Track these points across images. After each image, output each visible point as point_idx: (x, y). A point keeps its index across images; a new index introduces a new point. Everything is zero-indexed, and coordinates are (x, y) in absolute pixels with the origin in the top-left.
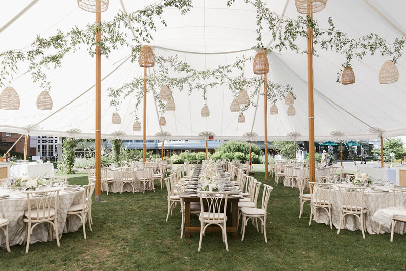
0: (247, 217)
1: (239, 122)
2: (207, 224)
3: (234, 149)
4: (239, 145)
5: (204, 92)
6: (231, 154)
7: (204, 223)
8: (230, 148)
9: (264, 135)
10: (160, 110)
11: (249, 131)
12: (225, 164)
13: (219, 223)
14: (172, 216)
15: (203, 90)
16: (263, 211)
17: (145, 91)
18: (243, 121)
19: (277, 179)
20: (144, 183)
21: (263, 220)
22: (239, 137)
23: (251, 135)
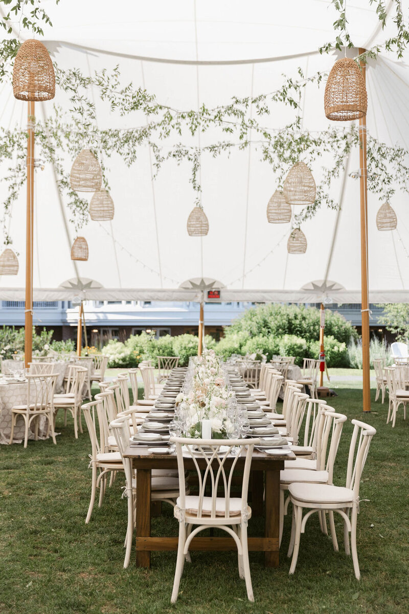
0: (305, 511)
1: (291, 249)
2: (195, 526)
3: (279, 327)
4: (292, 316)
5: (195, 169)
6: (270, 342)
7: (187, 525)
8: (266, 325)
9: (359, 288)
10: (73, 217)
11: (319, 278)
12: (252, 367)
13: (230, 526)
14: (102, 508)
15: (191, 164)
16: (348, 494)
17: (32, 164)
18: (303, 249)
19: (395, 409)
20: (26, 418)
21: (350, 519)
22: (292, 292)
23: (325, 287)
